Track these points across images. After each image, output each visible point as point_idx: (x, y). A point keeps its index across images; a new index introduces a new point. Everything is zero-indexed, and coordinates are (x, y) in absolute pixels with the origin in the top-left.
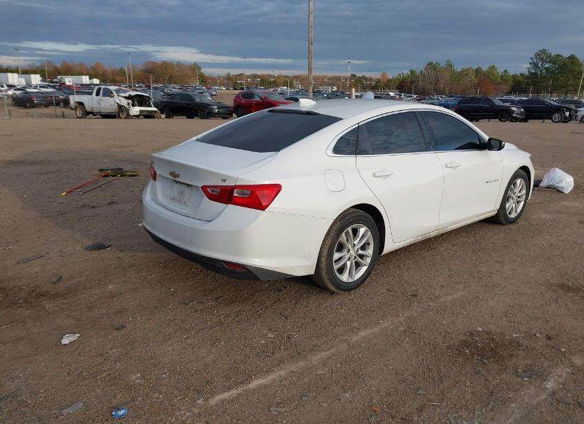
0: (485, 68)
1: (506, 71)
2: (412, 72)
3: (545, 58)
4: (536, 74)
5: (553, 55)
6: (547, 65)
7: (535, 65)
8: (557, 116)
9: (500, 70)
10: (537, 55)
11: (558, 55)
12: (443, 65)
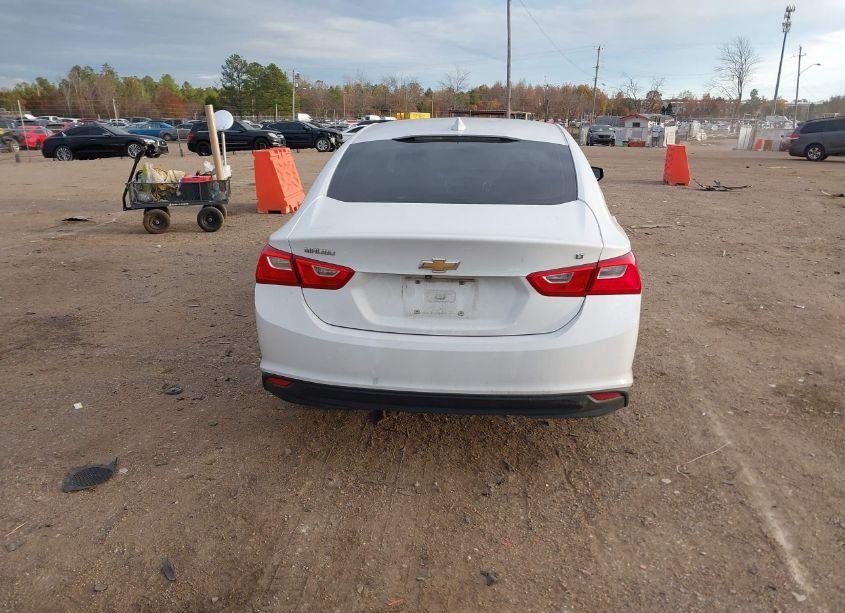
0: (157, 79)
1: (186, 83)
2: (42, 81)
3: (239, 67)
4: (232, 88)
5: (248, 62)
6: (244, 77)
7: (230, 77)
8: (322, 144)
9: (179, 83)
10: (229, 62)
11: (256, 64)
12: (98, 71)
